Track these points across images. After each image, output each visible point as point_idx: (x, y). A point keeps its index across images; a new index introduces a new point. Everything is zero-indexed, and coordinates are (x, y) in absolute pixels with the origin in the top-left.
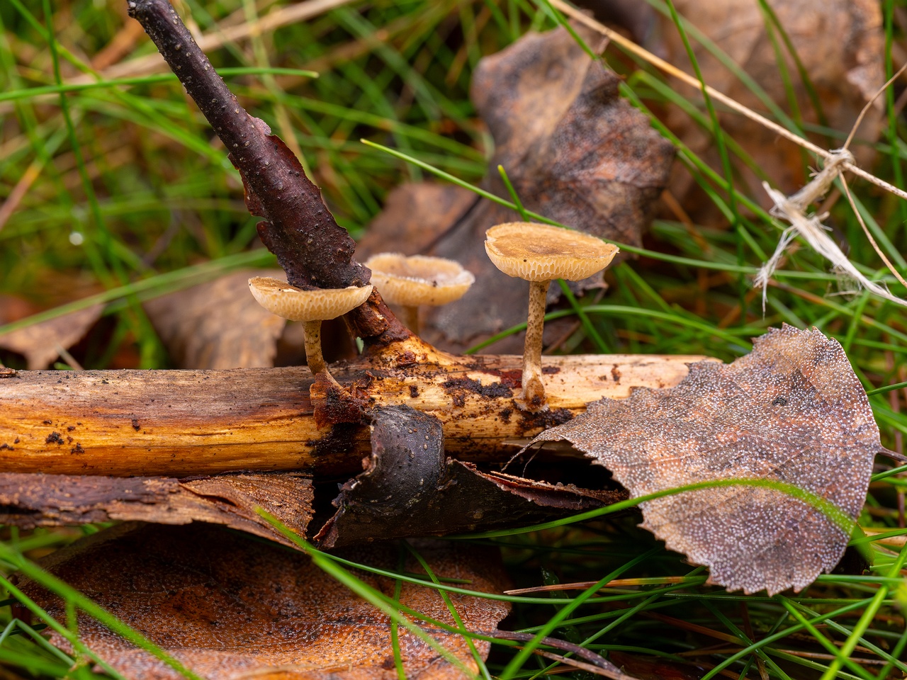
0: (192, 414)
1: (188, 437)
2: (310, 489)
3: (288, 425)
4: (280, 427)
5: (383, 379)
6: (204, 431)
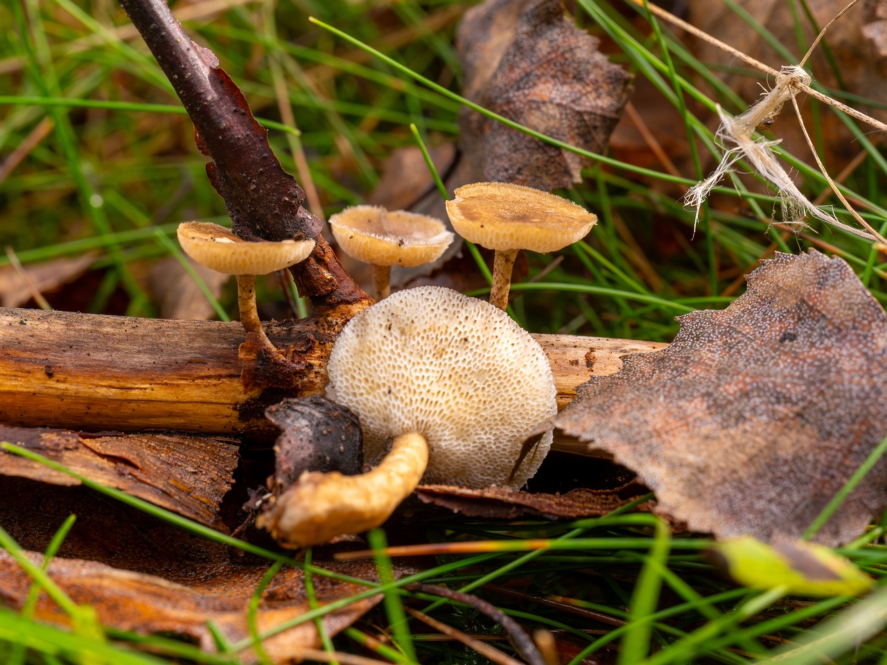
0: (112, 365)
1: (105, 389)
2: (235, 457)
3: (215, 385)
4: (206, 386)
5: (325, 343)
6: (122, 384)
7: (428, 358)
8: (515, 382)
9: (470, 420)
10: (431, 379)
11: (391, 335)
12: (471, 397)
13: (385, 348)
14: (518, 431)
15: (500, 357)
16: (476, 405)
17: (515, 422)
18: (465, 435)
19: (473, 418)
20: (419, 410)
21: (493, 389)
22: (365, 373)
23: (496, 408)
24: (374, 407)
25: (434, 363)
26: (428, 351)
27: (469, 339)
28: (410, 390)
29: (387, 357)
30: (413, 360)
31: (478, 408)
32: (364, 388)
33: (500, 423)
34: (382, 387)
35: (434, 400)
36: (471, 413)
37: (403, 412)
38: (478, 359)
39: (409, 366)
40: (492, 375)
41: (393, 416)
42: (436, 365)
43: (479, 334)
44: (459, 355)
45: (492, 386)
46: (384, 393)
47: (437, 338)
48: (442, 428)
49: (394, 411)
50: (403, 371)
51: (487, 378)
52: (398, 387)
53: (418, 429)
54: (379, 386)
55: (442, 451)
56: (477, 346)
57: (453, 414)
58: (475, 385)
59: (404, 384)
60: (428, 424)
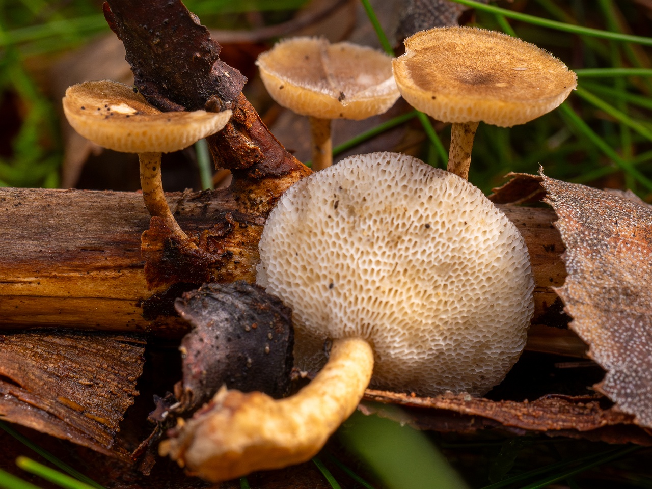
7: (380, 247)
8: (484, 278)
9: (426, 324)
10: (382, 274)
11: (337, 214)
12: (430, 296)
13: (328, 230)
14: (485, 336)
15: (468, 249)
16: (434, 307)
17: (481, 326)
18: (419, 341)
19: (430, 322)
20: (365, 311)
21: (457, 287)
22: (303, 260)
23: (459, 309)
24: (312, 303)
25: (388, 253)
26: (381, 238)
27: (432, 226)
28: (355, 286)
29: (330, 243)
30: (361, 249)
31: (437, 310)
32: (301, 277)
33: (463, 327)
34: (322, 278)
35: (384, 300)
36: (428, 317)
37: (346, 313)
38: (441, 250)
39: (356, 257)
40: (457, 270)
41: (333, 316)
42: (389, 256)
43: (444, 219)
44: (418, 244)
45: (456, 284)
46: (324, 286)
47: (392, 223)
48: (391, 333)
49: (336, 310)
50: (349, 261)
51: (451, 273)
52: (341, 282)
53: (362, 333)
54: (318, 277)
55: (390, 360)
56: (441, 234)
57: (406, 318)
58: (436, 281)
59: (349, 277)
60: (375, 329)
